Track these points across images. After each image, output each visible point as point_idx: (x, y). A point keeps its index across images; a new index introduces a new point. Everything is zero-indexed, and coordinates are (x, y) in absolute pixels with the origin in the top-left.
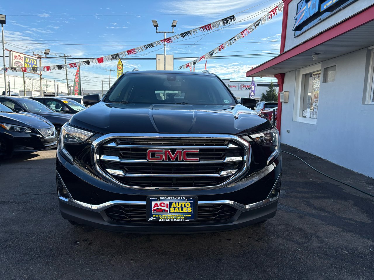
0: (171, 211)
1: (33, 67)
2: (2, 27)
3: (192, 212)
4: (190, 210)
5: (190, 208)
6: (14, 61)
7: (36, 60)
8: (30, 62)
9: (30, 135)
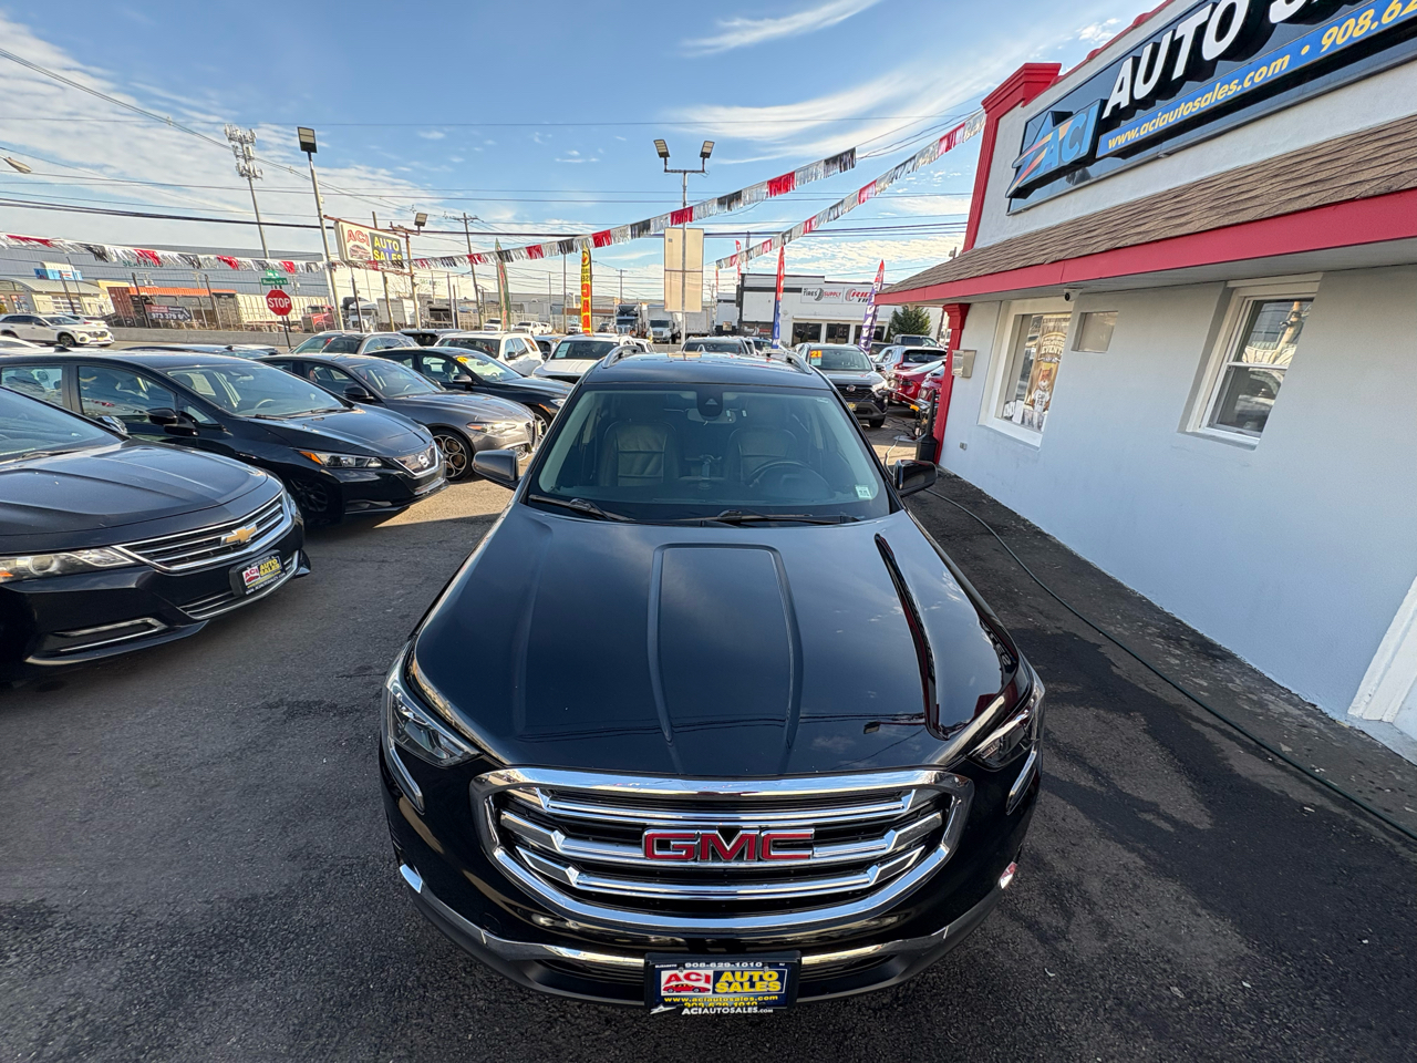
0: (717, 990)
1: (394, 259)
2: (310, 159)
3: (781, 990)
4: (776, 987)
5: (779, 983)
6: (349, 245)
7: (398, 241)
8: (385, 247)
9: (378, 475)
